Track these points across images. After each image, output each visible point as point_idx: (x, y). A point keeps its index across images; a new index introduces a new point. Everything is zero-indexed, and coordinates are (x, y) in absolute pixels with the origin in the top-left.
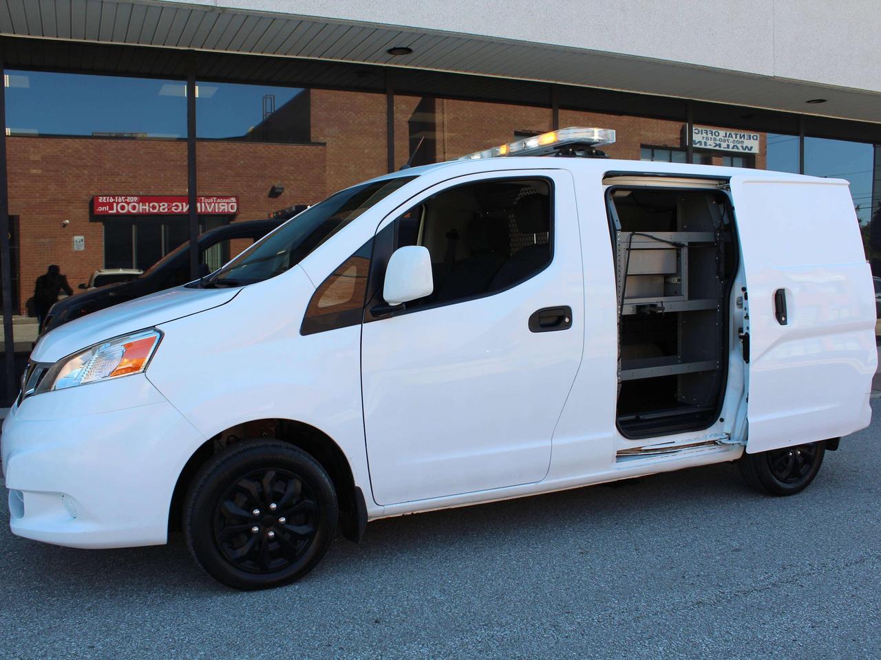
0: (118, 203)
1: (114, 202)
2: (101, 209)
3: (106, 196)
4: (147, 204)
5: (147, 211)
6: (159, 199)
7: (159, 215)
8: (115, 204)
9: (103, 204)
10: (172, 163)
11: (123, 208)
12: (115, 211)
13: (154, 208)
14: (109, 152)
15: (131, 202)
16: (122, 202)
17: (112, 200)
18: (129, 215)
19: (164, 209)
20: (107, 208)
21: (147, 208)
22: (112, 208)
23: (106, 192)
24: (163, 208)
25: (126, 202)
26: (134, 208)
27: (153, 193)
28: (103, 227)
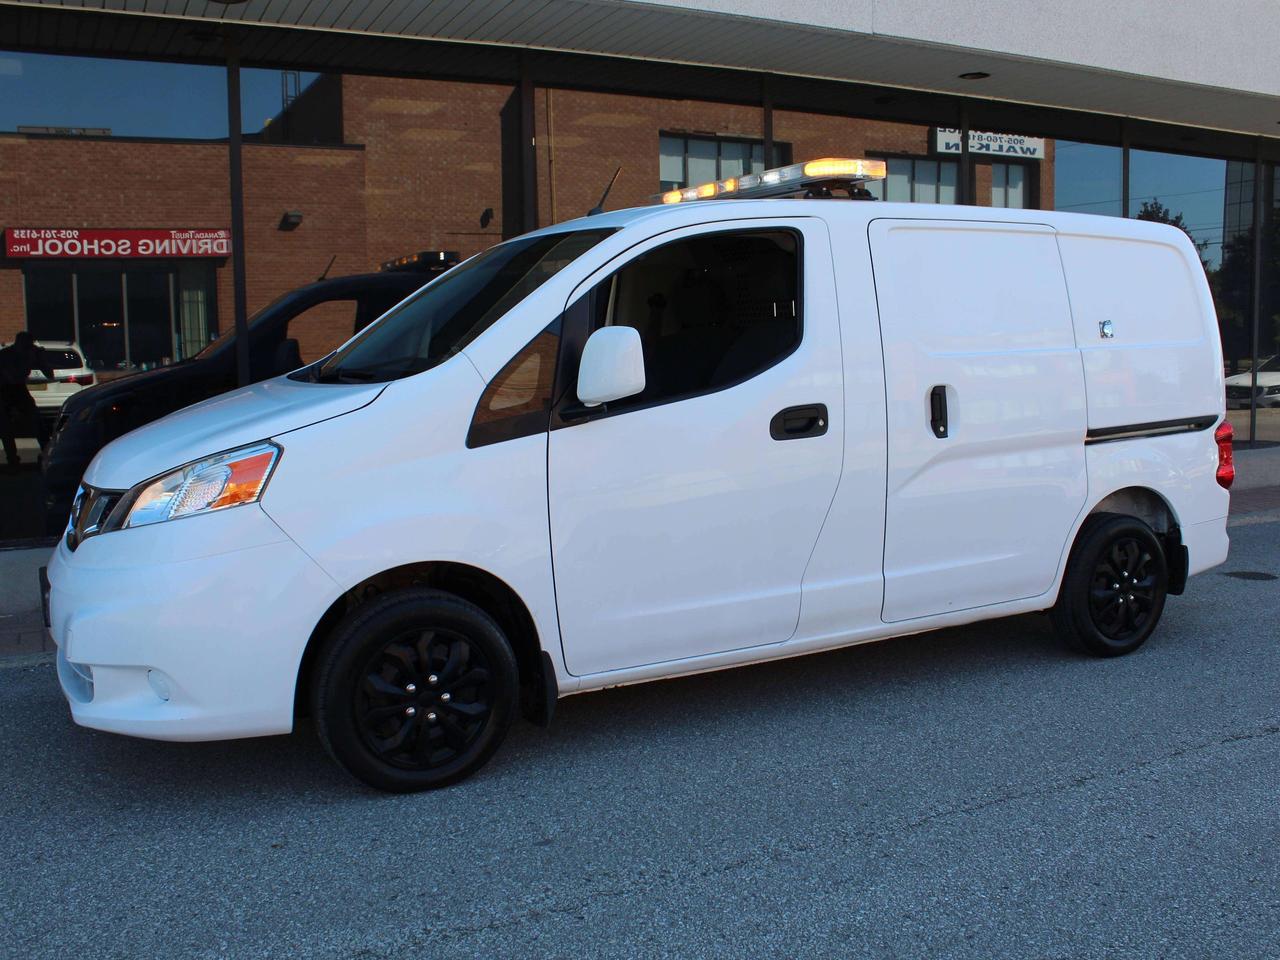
0: (45, 240)
1: (40, 238)
2: (17, 249)
3: (26, 228)
4: (96, 242)
5: (96, 252)
6: (116, 235)
7: (117, 257)
8: (40, 242)
9: (21, 242)
10: (137, 177)
11: (54, 247)
12: (40, 252)
13: (108, 247)
14: (28, 159)
15: (67, 239)
16: (52, 238)
17: (35, 235)
18: (63, 257)
19: (124, 250)
20: (27, 248)
21: (95, 247)
22: (35, 247)
23: (25, 223)
24: (123, 247)
25: (59, 239)
26: (73, 247)
27: (106, 224)
28: (23, 277)
